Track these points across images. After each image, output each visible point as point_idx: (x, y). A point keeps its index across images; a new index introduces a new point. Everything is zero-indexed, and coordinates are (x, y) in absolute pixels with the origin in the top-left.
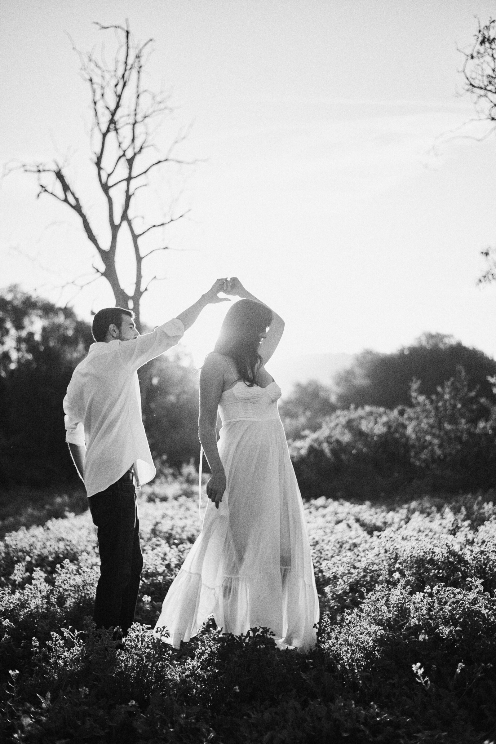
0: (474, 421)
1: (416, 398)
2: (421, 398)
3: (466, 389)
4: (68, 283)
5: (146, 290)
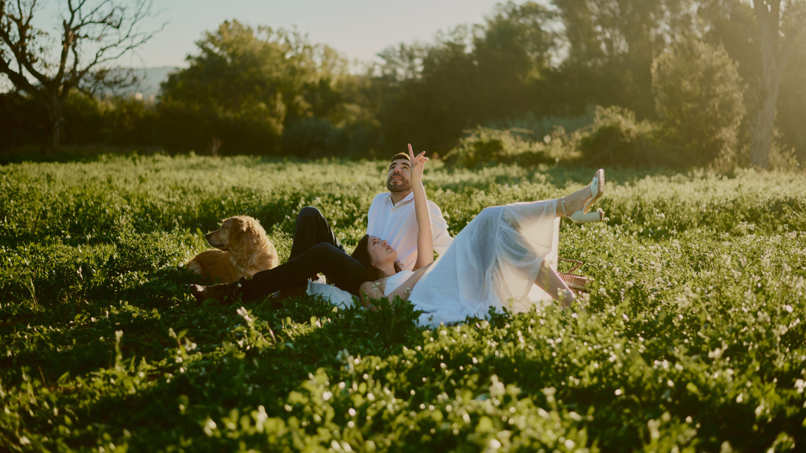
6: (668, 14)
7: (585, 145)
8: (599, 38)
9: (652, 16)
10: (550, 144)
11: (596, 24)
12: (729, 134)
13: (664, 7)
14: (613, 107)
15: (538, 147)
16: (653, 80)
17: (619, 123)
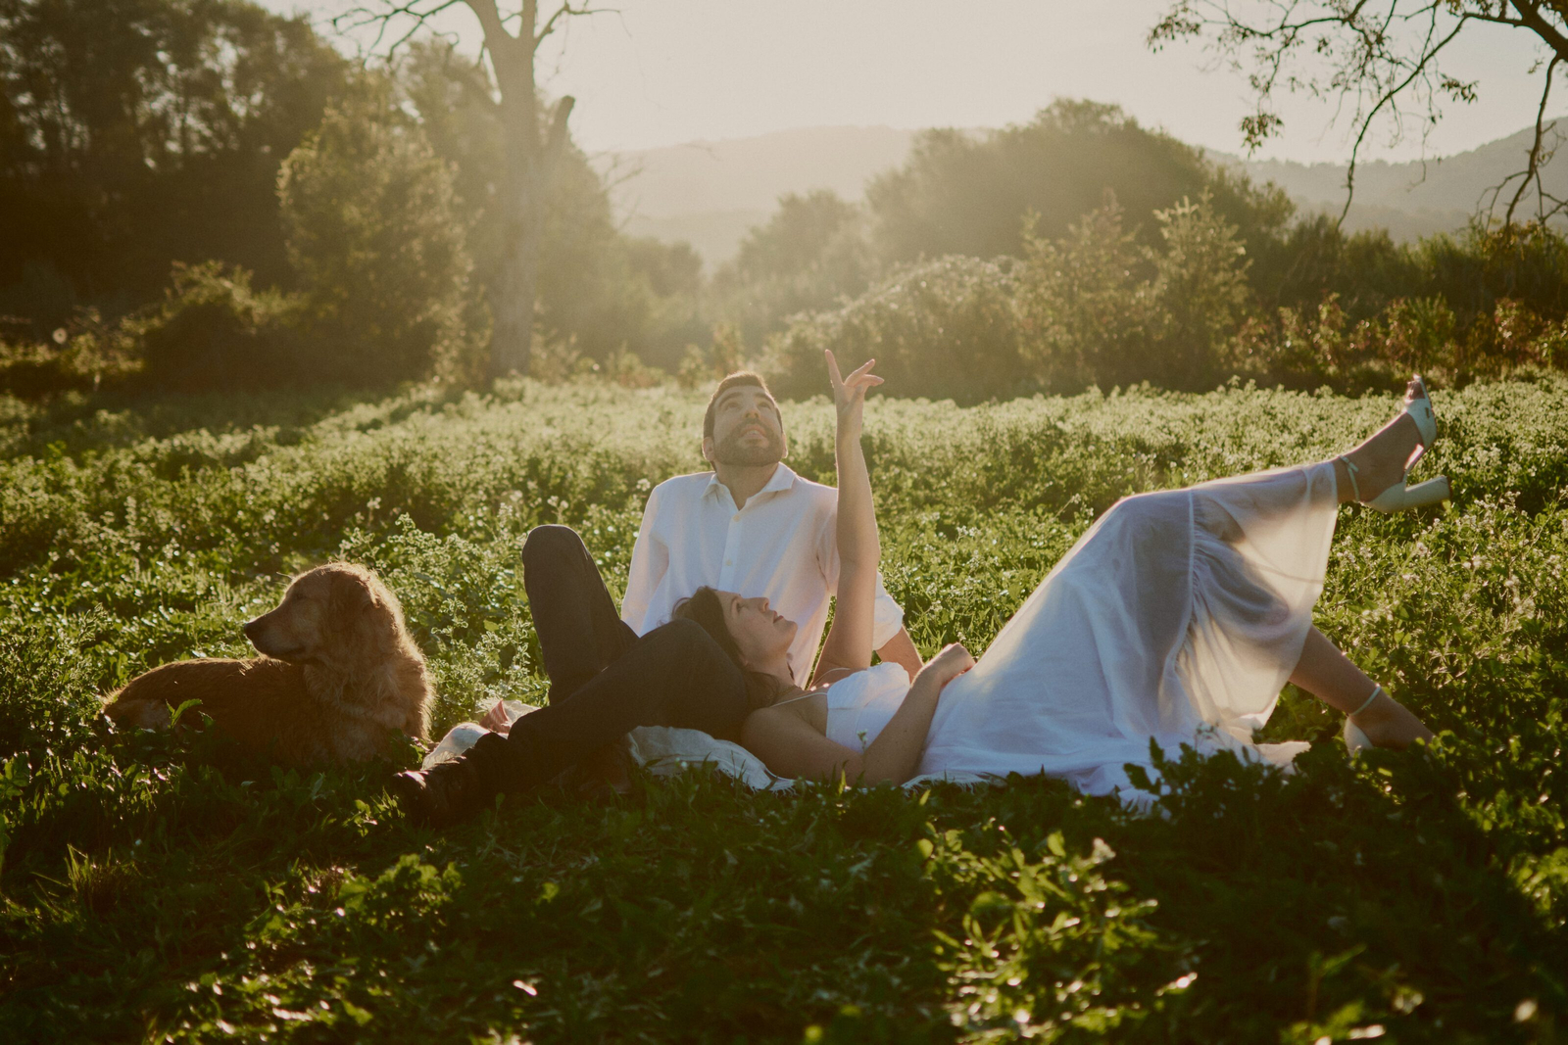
0: (1130, 286)
1: (1031, 243)
2: (1040, 244)
3: (1119, 229)
4: (396, 11)
5: (548, 30)
6: (172, 69)
7: (154, 346)
8: (22, 119)
9: (139, 75)
10: (67, 345)
11: (18, 88)
12: (448, 312)
13: (162, 56)
14: (211, 263)
15: (42, 354)
16: (283, 203)
17: (228, 295)
